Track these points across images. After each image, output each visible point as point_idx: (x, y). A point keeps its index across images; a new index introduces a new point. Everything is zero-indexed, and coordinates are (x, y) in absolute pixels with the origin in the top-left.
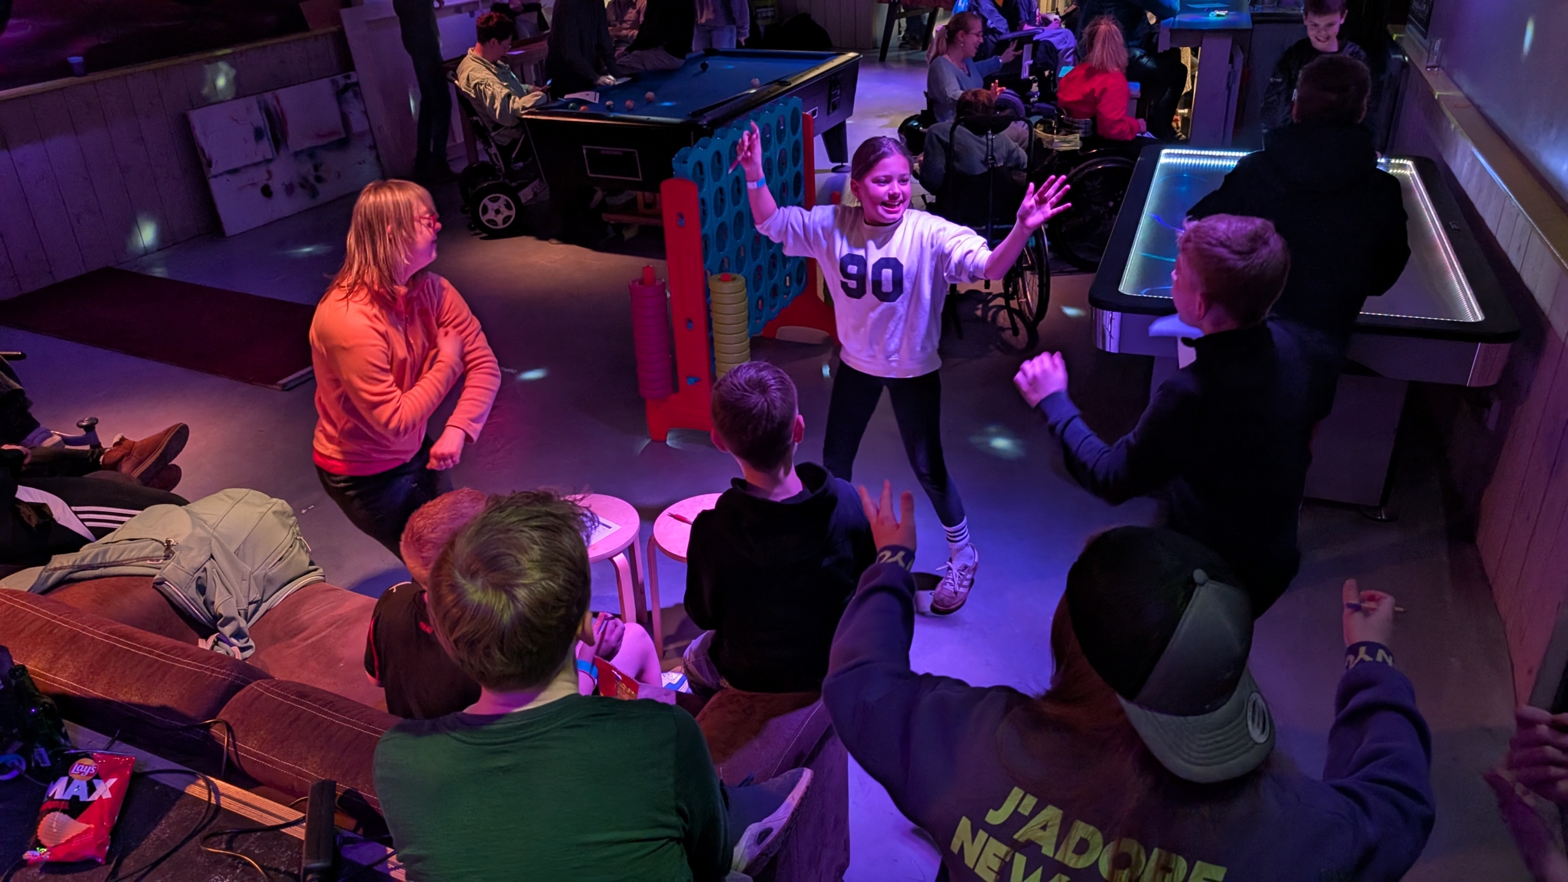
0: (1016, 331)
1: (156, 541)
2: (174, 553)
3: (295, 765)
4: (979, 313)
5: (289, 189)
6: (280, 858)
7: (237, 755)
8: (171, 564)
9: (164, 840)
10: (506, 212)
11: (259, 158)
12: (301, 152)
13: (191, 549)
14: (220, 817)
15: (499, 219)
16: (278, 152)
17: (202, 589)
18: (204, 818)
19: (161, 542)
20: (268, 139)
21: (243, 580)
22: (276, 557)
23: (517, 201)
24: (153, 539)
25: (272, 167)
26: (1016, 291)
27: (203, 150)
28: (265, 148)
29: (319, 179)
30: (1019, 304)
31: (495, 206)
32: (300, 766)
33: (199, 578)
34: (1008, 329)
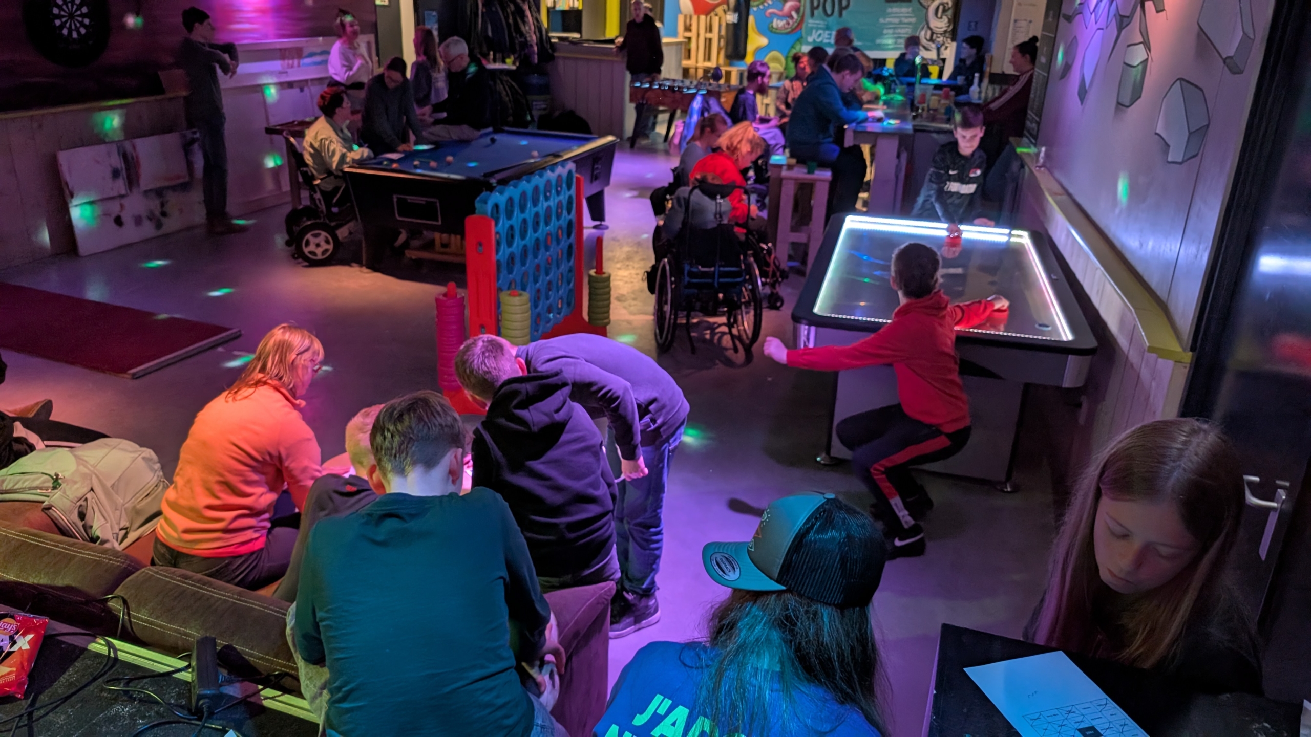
0: (736, 350)
1: (46, 474)
2: (60, 485)
3: (181, 627)
4: (708, 337)
5: (138, 221)
6: (169, 693)
7: (130, 621)
8: (58, 494)
9: (72, 682)
10: (325, 246)
11: (116, 194)
12: (151, 190)
13: (75, 483)
14: (117, 666)
15: (319, 251)
16: (130, 190)
17: (82, 516)
18: (105, 666)
19: (49, 475)
20: (124, 179)
21: (116, 509)
22: (143, 493)
23: (335, 238)
24: (43, 473)
25: (125, 201)
26: (736, 321)
27: (67, 184)
28: (120, 186)
29: (164, 214)
30: (739, 331)
31: (317, 240)
32: (185, 628)
33: (81, 506)
34: (730, 349)
